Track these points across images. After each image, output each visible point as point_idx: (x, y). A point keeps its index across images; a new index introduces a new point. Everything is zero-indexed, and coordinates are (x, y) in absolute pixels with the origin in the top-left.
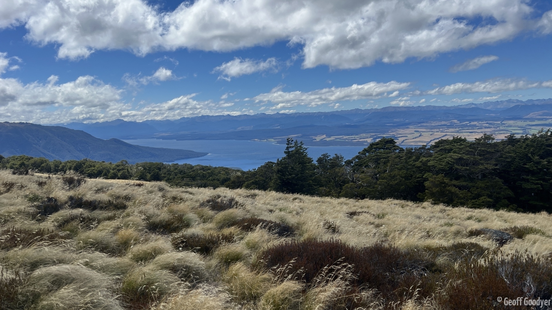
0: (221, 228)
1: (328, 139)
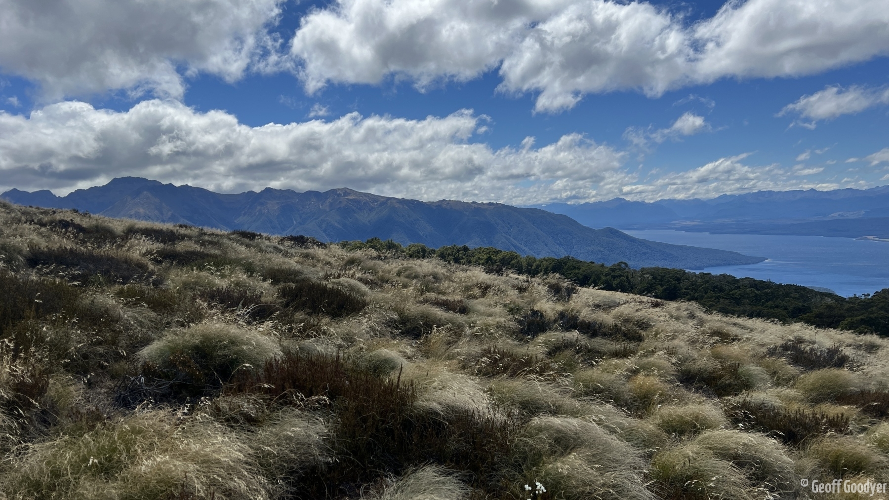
0: (817, 401)
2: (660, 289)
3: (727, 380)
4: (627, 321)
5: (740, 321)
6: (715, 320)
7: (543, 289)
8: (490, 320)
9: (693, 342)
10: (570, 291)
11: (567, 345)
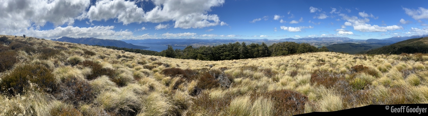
0: (153, 64)
1: (178, 45)
2: (137, 52)
3: (144, 63)
4: (132, 56)
5: (146, 55)
6: (143, 56)
7: (121, 52)
8: (113, 56)
9: (140, 58)
10: (124, 52)
11: (124, 60)
